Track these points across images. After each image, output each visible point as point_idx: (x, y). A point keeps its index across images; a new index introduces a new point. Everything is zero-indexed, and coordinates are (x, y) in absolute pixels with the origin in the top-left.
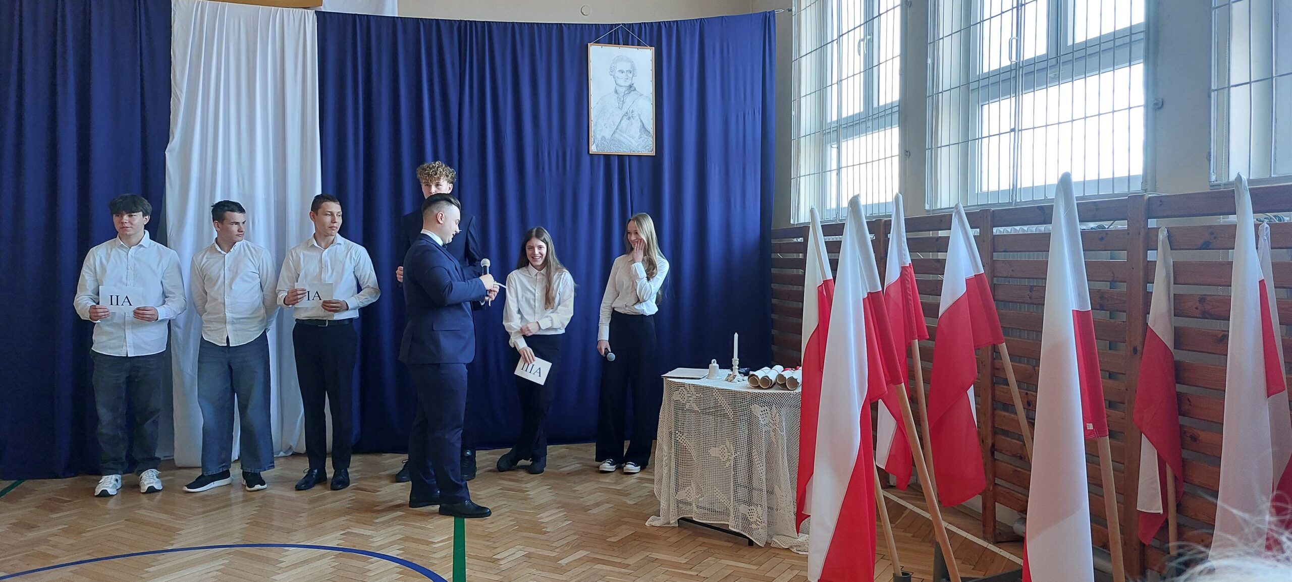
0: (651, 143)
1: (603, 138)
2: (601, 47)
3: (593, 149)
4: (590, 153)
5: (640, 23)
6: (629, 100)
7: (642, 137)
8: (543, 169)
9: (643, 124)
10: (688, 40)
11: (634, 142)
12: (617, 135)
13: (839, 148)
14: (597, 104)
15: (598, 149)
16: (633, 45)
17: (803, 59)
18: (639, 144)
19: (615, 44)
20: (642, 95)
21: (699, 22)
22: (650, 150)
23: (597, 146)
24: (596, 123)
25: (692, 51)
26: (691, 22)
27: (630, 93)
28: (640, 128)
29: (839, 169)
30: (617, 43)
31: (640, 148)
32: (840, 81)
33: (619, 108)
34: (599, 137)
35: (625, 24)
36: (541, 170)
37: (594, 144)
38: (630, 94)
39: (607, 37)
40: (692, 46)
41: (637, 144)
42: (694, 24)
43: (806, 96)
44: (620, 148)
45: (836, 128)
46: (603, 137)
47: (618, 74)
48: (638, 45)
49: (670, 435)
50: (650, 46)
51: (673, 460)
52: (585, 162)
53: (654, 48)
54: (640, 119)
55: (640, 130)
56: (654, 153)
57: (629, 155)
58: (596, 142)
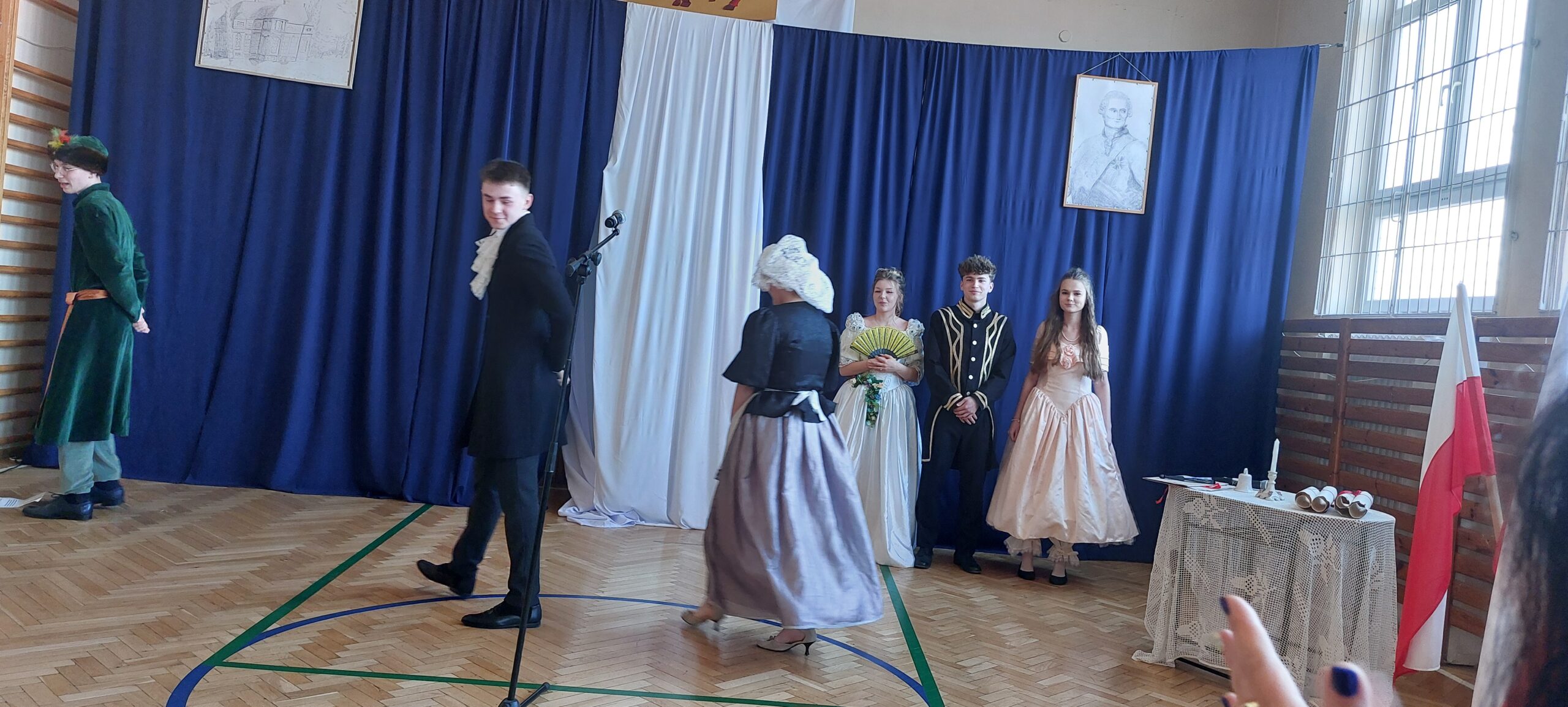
0: (1140, 198)
1: (1082, 189)
2: (1092, 79)
3: (1068, 201)
4: (1064, 205)
5: (1144, 53)
6: (1118, 146)
7: (1130, 191)
8: (1005, 221)
9: (1133, 175)
10: (1202, 73)
11: (1118, 195)
12: (1098, 187)
13: (1402, 222)
14: (1079, 147)
15: (1075, 201)
16: (1131, 78)
17: (1355, 108)
18: (1126, 199)
19: (1108, 77)
20: (1136, 140)
21: (1218, 54)
22: (1138, 207)
23: (1073, 198)
24: (1075, 170)
25: (1205, 88)
26: (1207, 54)
27: (1121, 136)
28: (1128, 179)
29: (1400, 249)
30: (1112, 75)
31: (1126, 204)
32: (1412, 137)
33: (1105, 153)
34: (1077, 187)
35: (1124, 53)
36: (1002, 221)
37: (1071, 196)
38: (1121, 138)
39: (1101, 67)
40: (1206, 81)
41: (1123, 199)
42: (1212, 57)
43: (1354, 153)
44: (1100, 201)
45: (1399, 197)
46: (1082, 187)
47: (1110, 114)
48: (1137, 80)
49: (1174, 554)
50: (1153, 81)
51: (1176, 586)
52: (1057, 214)
53: (1157, 83)
54: (1130, 168)
55: (1128, 182)
56: (1142, 212)
57: (1110, 212)
58: (1073, 193)
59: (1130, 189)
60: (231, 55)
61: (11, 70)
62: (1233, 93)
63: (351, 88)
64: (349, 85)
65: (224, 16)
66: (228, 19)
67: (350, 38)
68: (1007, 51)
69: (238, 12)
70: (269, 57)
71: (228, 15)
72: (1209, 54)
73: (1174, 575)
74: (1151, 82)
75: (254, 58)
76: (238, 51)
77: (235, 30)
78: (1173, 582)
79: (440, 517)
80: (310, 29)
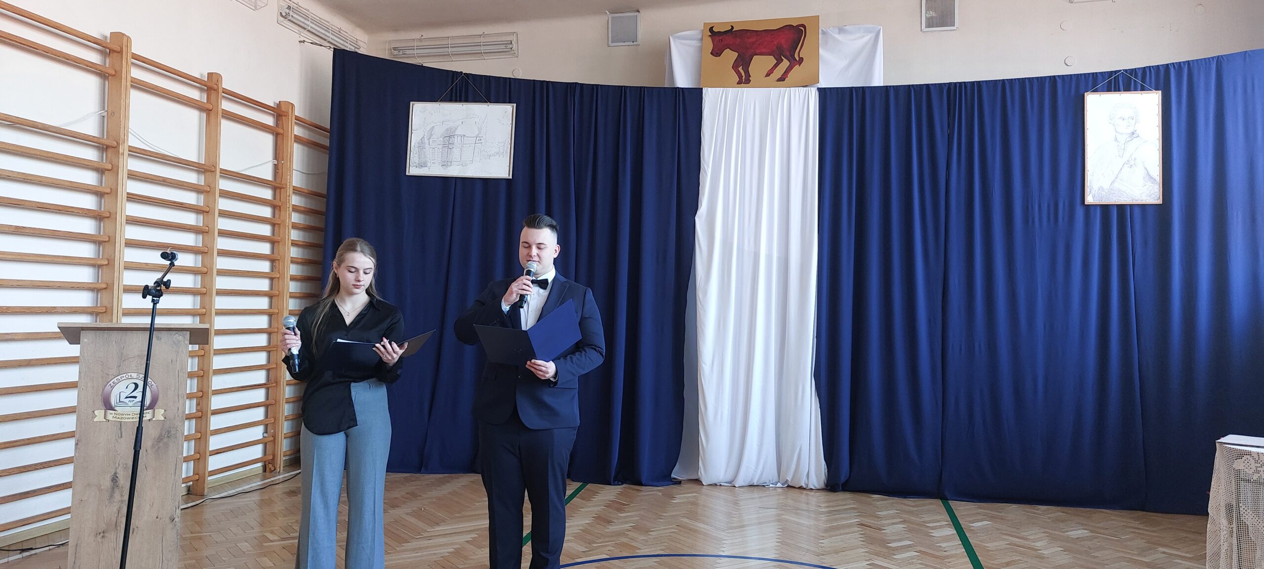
0: (1157, 190)
1: (1101, 188)
2: (1099, 95)
3: (1090, 199)
4: (1086, 203)
5: (1145, 67)
6: (1130, 148)
7: (1146, 185)
8: (1033, 222)
9: (1148, 172)
10: (1202, 79)
11: (1136, 190)
12: (1116, 185)
14: (1094, 153)
15: (1095, 199)
16: (1136, 90)
18: (1142, 193)
19: (1114, 91)
20: (1147, 141)
21: (1215, 61)
22: (1156, 198)
23: (1094, 197)
24: (1093, 173)
25: (1207, 91)
28: (1143, 175)
30: (1117, 89)
31: (1143, 197)
33: (1119, 156)
34: (1096, 186)
35: (1126, 70)
36: (1029, 223)
37: (1091, 195)
38: (1132, 141)
39: (1106, 85)
40: (1207, 84)
41: (1140, 193)
42: (1211, 62)
44: (1120, 197)
46: (1101, 187)
47: (1118, 122)
48: (1141, 90)
49: (1229, 508)
50: (1156, 90)
51: (1235, 535)
52: (1080, 213)
53: (1161, 91)
54: (1144, 166)
55: (1144, 178)
56: (1160, 202)
57: (1131, 205)
58: (1093, 192)
59: (1147, 184)
60: (429, 164)
61: (291, 192)
62: (1235, 91)
63: (511, 178)
64: (509, 175)
65: (423, 138)
66: (426, 140)
67: (508, 142)
68: (1019, 82)
69: (432, 133)
70: (455, 162)
71: (425, 137)
72: (1207, 61)
73: (1231, 526)
74: (1154, 91)
75: (445, 165)
76: (433, 161)
77: (430, 147)
78: (1231, 532)
79: (595, 493)
80: (481, 139)
